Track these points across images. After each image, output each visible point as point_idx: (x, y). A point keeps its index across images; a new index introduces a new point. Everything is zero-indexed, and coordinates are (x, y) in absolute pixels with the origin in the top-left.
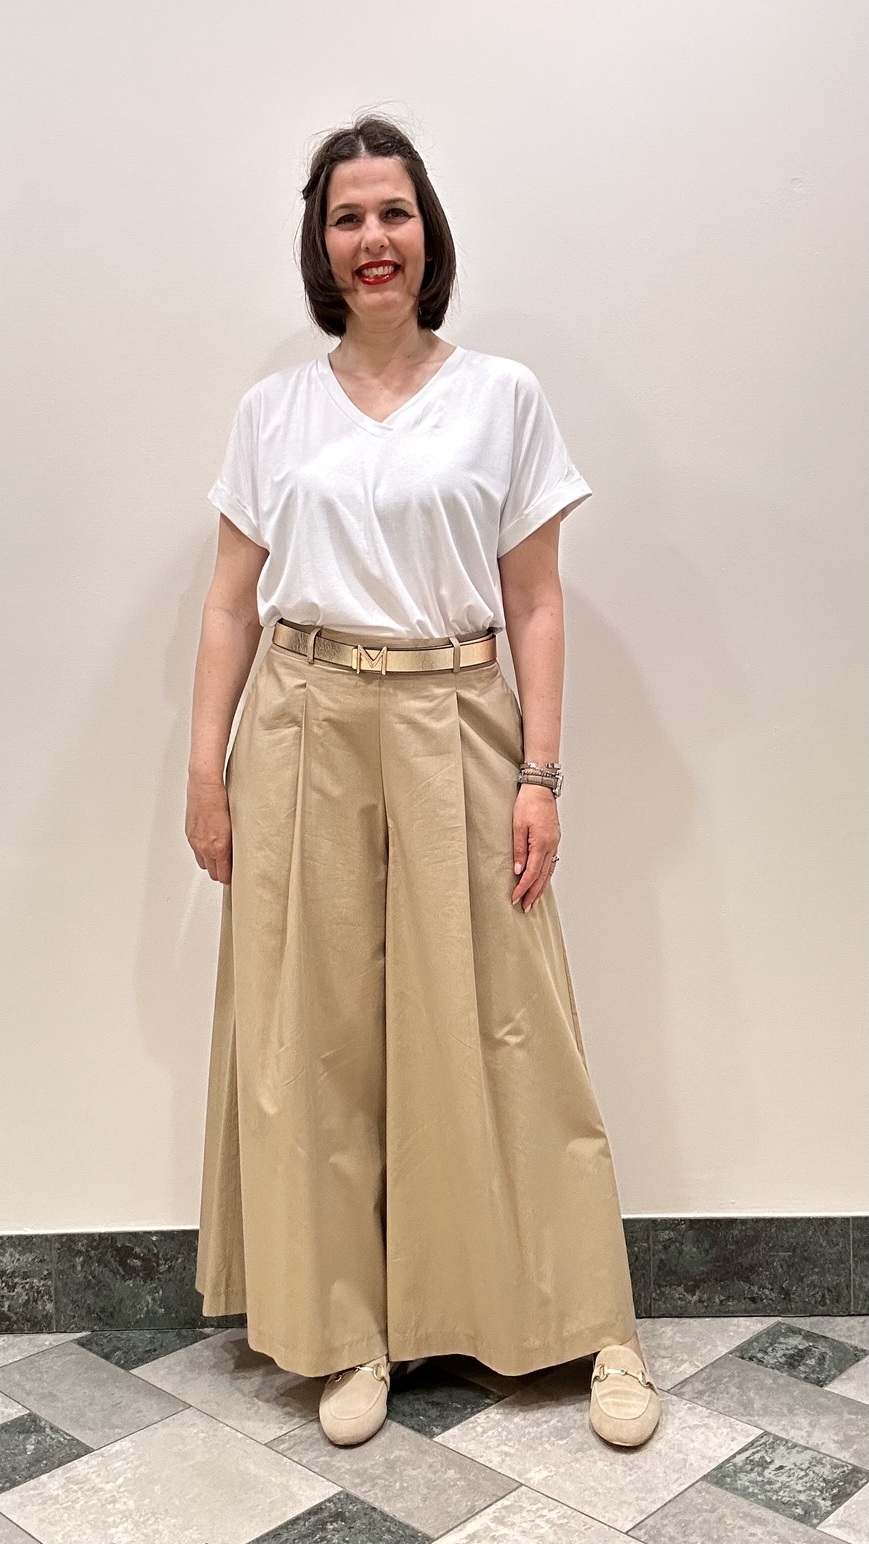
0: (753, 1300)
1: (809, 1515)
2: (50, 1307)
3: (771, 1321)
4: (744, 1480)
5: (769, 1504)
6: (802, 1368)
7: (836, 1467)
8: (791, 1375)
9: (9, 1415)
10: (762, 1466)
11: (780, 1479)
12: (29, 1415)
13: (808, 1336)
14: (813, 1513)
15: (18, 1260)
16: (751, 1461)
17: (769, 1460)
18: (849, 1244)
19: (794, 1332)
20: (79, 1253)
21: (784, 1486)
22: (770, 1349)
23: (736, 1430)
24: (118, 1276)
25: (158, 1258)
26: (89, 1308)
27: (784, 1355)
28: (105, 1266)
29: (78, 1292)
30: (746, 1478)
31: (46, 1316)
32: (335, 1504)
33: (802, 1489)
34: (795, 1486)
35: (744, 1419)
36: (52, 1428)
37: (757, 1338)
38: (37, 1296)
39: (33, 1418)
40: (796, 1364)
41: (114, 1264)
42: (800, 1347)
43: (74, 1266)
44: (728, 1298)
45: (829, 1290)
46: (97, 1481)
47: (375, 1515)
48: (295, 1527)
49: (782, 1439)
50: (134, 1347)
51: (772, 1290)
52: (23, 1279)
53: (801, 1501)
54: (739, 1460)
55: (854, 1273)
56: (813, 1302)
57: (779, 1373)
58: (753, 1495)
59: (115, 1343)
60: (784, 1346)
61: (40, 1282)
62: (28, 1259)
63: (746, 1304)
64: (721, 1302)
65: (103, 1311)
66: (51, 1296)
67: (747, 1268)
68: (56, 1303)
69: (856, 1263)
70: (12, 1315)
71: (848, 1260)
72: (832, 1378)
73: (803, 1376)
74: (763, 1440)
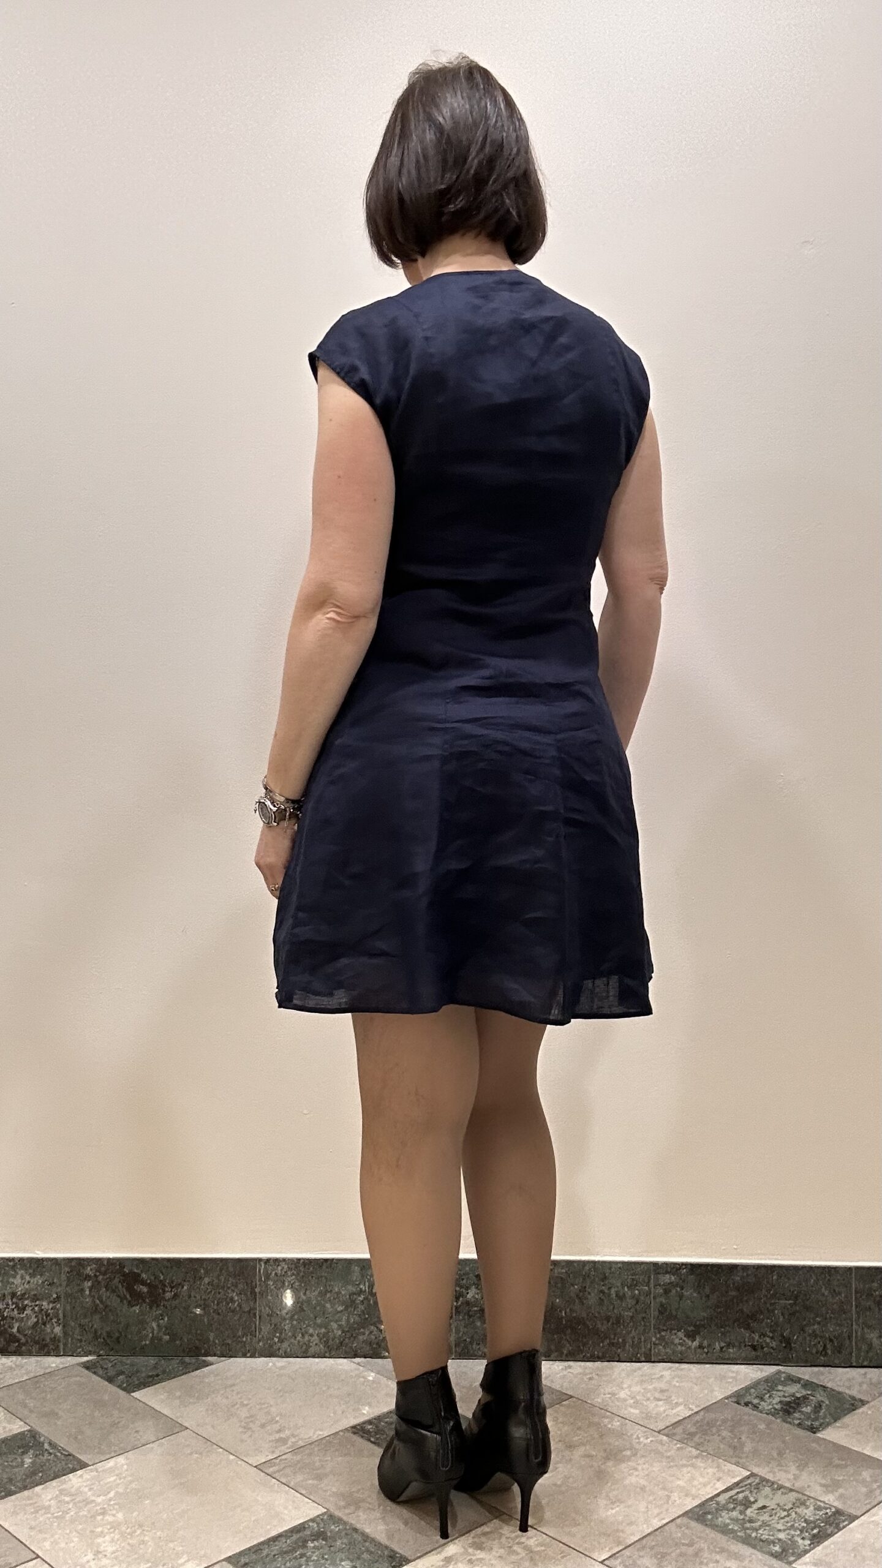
0: (754, 1348)
1: (787, 1552)
2: (58, 1330)
3: (771, 1370)
4: (725, 1518)
5: (747, 1541)
6: (797, 1415)
7: (819, 1508)
8: (785, 1421)
9: (10, 1430)
10: (745, 1505)
11: (761, 1518)
12: (29, 1431)
13: (807, 1385)
14: (791, 1551)
15: (29, 1282)
16: (734, 1500)
17: (752, 1499)
18: (851, 1294)
19: (792, 1380)
20: (87, 1278)
21: (765, 1524)
22: (767, 1396)
23: (724, 1471)
24: (125, 1301)
25: (165, 1286)
26: (96, 1332)
27: (781, 1402)
28: (113, 1291)
29: (85, 1316)
30: (727, 1516)
31: (55, 1339)
32: (318, 1524)
33: (782, 1528)
34: (776, 1526)
35: (734, 1460)
36: (50, 1444)
37: (756, 1384)
38: (45, 1318)
39: (33, 1434)
40: (791, 1410)
41: (123, 1291)
42: (798, 1395)
43: (82, 1290)
44: (729, 1345)
45: (831, 1340)
46: (89, 1493)
47: (355, 1536)
48: (277, 1543)
49: (768, 1481)
50: (138, 1371)
51: (772, 1338)
52: (32, 1301)
53: (780, 1540)
54: (722, 1499)
55: (857, 1324)
56: (814, 1351)
57: (773, 1419)
58: (733, 1531)
59: (119, 1367)
60: (781, 1394)
61: (48, 1304)
62: (38, 1282)
63: (748, 1352)
64: (722, 1348)
65: (109, 1335)
66: (59, 1320)
67: (748, 1315)
68: (64, 1326)
69: (858, 1313)
70: (21, 1336)
71: (851, 1310)
72: (824, 1426)
73: (797, 1422)
74: (749, 1481)
